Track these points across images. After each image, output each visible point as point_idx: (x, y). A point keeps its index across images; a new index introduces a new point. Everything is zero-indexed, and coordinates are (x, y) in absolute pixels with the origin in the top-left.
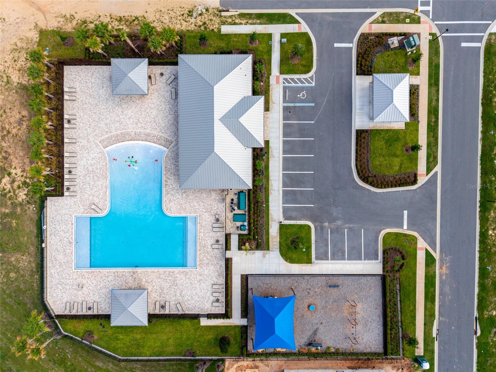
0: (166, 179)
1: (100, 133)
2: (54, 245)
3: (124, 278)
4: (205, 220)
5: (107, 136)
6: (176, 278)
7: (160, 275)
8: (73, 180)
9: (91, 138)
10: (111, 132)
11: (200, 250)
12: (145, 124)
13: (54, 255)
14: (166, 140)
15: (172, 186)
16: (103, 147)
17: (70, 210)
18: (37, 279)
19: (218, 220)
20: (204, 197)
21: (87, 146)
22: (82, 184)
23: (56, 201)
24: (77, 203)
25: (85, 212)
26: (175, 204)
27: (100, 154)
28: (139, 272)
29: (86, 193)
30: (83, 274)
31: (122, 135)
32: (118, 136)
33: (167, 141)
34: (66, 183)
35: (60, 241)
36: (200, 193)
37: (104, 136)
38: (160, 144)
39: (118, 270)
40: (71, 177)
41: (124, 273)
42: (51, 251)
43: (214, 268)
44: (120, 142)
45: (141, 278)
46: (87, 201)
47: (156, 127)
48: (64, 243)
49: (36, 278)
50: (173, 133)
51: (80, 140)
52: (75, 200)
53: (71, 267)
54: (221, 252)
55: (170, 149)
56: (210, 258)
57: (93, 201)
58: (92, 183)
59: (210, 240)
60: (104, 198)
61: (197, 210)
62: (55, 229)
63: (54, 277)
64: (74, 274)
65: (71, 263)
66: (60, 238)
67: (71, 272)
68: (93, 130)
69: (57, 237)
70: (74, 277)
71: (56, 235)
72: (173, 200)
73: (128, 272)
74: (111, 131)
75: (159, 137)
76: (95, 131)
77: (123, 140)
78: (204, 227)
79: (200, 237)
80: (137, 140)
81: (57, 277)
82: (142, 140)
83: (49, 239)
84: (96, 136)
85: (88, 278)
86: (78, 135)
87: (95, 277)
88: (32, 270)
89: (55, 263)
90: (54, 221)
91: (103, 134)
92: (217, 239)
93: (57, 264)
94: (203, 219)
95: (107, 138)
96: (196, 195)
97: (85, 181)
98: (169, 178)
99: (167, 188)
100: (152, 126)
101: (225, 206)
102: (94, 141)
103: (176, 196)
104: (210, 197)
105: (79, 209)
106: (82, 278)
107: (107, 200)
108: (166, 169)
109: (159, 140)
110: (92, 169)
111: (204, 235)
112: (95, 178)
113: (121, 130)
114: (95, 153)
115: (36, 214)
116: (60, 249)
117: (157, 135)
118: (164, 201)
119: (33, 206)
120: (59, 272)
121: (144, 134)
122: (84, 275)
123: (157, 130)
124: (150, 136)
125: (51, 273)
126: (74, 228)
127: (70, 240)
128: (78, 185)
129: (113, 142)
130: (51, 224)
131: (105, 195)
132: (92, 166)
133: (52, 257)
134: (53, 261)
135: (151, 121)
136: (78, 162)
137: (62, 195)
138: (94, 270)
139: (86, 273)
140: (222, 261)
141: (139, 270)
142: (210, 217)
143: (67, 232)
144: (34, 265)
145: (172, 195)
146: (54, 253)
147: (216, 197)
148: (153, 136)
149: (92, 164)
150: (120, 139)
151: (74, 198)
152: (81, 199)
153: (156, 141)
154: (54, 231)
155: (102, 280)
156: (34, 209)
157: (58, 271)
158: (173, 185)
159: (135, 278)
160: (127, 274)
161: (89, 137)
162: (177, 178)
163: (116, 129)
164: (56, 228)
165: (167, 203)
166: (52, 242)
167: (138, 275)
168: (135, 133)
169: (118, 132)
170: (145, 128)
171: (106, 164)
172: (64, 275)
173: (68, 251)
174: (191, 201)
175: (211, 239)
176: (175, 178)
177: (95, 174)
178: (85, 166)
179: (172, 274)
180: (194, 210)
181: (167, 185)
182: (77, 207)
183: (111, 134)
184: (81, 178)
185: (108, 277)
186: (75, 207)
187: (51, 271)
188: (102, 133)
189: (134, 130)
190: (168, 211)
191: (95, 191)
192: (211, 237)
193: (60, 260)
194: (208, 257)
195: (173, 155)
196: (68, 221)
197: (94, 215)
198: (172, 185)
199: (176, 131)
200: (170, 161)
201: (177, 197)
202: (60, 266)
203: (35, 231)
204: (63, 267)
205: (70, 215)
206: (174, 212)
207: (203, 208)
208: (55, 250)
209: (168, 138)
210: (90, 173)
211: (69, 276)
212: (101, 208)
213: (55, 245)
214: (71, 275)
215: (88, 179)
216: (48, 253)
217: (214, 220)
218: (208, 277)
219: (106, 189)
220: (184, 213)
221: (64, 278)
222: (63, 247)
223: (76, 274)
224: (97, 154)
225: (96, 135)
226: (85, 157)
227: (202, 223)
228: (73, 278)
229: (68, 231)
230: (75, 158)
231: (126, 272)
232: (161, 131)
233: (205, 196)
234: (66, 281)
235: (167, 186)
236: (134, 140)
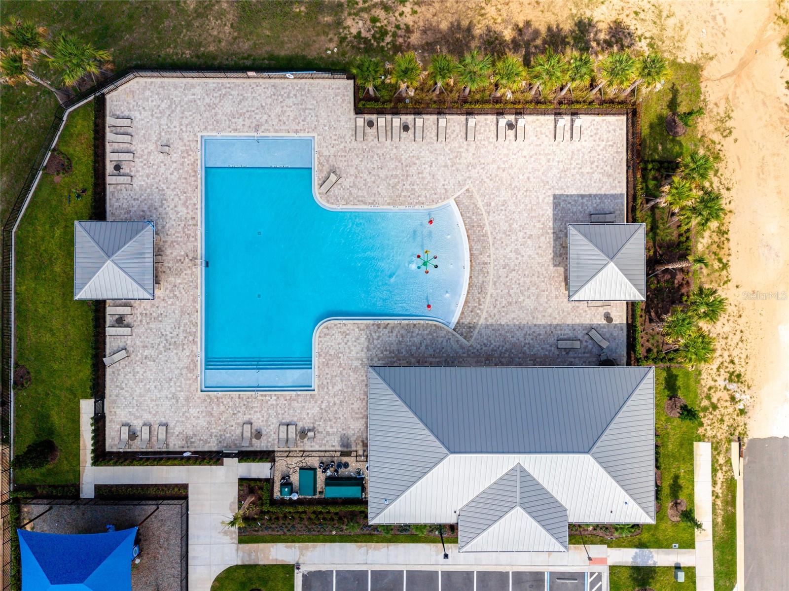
0: (390, 326)
1: (487, 191)
2: (252, 93)
3: (182, 239)
4: (304, 407)
5: (480, 204)
6: (181, 349)
7: (188, 314)
8: (389, 133)
9: (476, 171)
10: (489, 213)
11: (239, 398)
12: (504, 284)
13: (233, 93)
14: (471, 325)
15: (375, 337)
16: (458, 197)
17: (327, 128)
18: (182, 56)
19: (303, 433)
20: (353, 404)
21: (460, 164)
22: (380, 152)
23: (347, 98)
24: (342, 142)
25: (322, 159)
26: (339, 344)
27: (443, 191)
28: (194, 270)
29: (361, 161)
30: (191, 153)
31: (483, 236)
32: (478, 229)
33: (470, 327)
34: (382, 121)
35: (262, 106)
36: (362, 397)
37: (479, 200)
38: (462, 313)
39: (199, 226)
40: (396, 130)
41: (193, 239)
42: (240, 88)
43: (202, 428)
44: (467, 232)
45: (183, 274)
46: (346, 163)
47: (498, 306)
48: (257, 114)
49: (183, 53)
50: (486, 342)
51: (472, 150)
52: (347, 137)
53: (206, 128)
54: (236, 442)
55: (453, 335)
56: (223, 419)
57: (345, 175)
58: (382, 173)
59: (262, 419)
60: (352, 199)
61: (326, 390)
62: (285, 95)
63: (187, 92)
64: (191, 134)
65: (215, 129)
66: (269, 106)
67: (197, 129)
68: (493, 175)
69: (269, 101)
70: (185, 135)
71: (273, 97)
72: (348, 341)
73: (194, 246)
74: (491, 213)
75: (478, 311)
76: (491, 180)
77: (471, 238)
78: (290, 405)
79: (268, 398)
80: (471, 266)
81: (186, 99)
82: (471, 277)
83: (264, 83)
84: (480, 182)
85: (182, 164)
86: (484, 145)
87: (186, 178)
88: (200, 44)
89: (215, 95)
90: (303, 93)
91: (485, 196)
92: (264, 432)
93: (213, 99)
94: (305, 402)
95: (476, 206)
96: (357, 389)
97: (387, 159)
98: (392, 332)
99: (372, 327)
100: (502, 298)
101: (333, 449)
102: (470, 178)
103: (355, 346)
104: (352, 417)
105: (330, 147)
106: (182, 152)
107: (347, 204)
108: (412, 326)
109: (472, 312)
110: (411, 173)
111: (272, 405)
112: (393, 180)
113: (492, 233)
114: (445, 180)
115: (318, 54)
116: (245, 106)
117: (481, 307)
118: (344, 322)
119: (336, 50)
120: (197, 104)
121: (483, 282)
122: (190, 155)
123: (492, 309)
124: (479, 293)
125: (193, 86)
126: (287, 134)
127: (263, 128)
128: (378, 145)
129: (469, 217)
130: (297, 88)
131: (358, 201)
132: (419, 173)
133: (228, 90)
134: (219, 90)
135: (511, 295)
136: (427, 145)
137: (358, 111)
138: (199, 176)
139: (192, 160)
140: (217, 444)
141: (199, 271)
142: (309, 418)
143: (280, 120)
144: (212, 48)
145: (358, 339)
146: (237, 92)
147: (353, 429)
148: (479, 301)
149: (422, 173)
150: (474, 232)
151: (352, 135)
152: (350, 149)
153: (469, 305)
154: (282, 93)
155: (179, 193)
156: (329, 52)
157: (198, 101)
158: (378, 339)
159: (182, 263)
160: (190, 246)
161: (478, 168)
162: (392, 348)
163: (494, 224)
164: (288, 97)
165: (340, 327)
166: (260, 90)
167: (189, 267)
168: (486, 263)
169: (488, 228)
170: (497, 284)
171: (423, 204)
172: (191, 113)
173: (240, 121)
174: (344, 376)
175: (263, 421)
176: (392, 344)
177: (403, 180)
178: (418, 159)
179: (191, 338)
180: (325, 383)
181: (379, 328)
182: (334, 142)
183: (484, 213)
184: (392, 150)
185: (185, 204)
186: (334, 138)
187: (198, 87)
188: (488, 194)
189: (492, 261)
190: (325, 331)
191: (365, 180)
192: (267, 421)
193: (222, 106)
194: (225, 415)
195: (440, 340)
196: (302, 123)
197: (316, 178)
198: (379, 337)
199: (491, 348)
200: (428, 334)
201: (352, 348)
202: (209, 106)
203: (283, 53)
204: (207, 113)
205: (316, 128)
206: (321, 341)
207: (329, 402)
208: (242, 95)
209: (477, 331)
210: (403, 170)
211: (187, 125)
212: (331, 193)
213: (254, 95)
214: (188, 129)
215: (392, 165)
216: (235, 80)
217: (304, 428)
218: (183, 414)
219: (370, 203)
220: (319, 362)
221: (183, 113)
222: (248, 111)
223: (191, 139)
224: (443, 185)
225: (482, 182)
226: (437, 159)
227: (298, 402)
228: (183, 132)
229: (282, 123)
230: (435, 138)
231: (195, 244)
232: (491, 316)
233: (354, 406)
234: (178, 118)
235: (376, 328)
236: (471, 261)
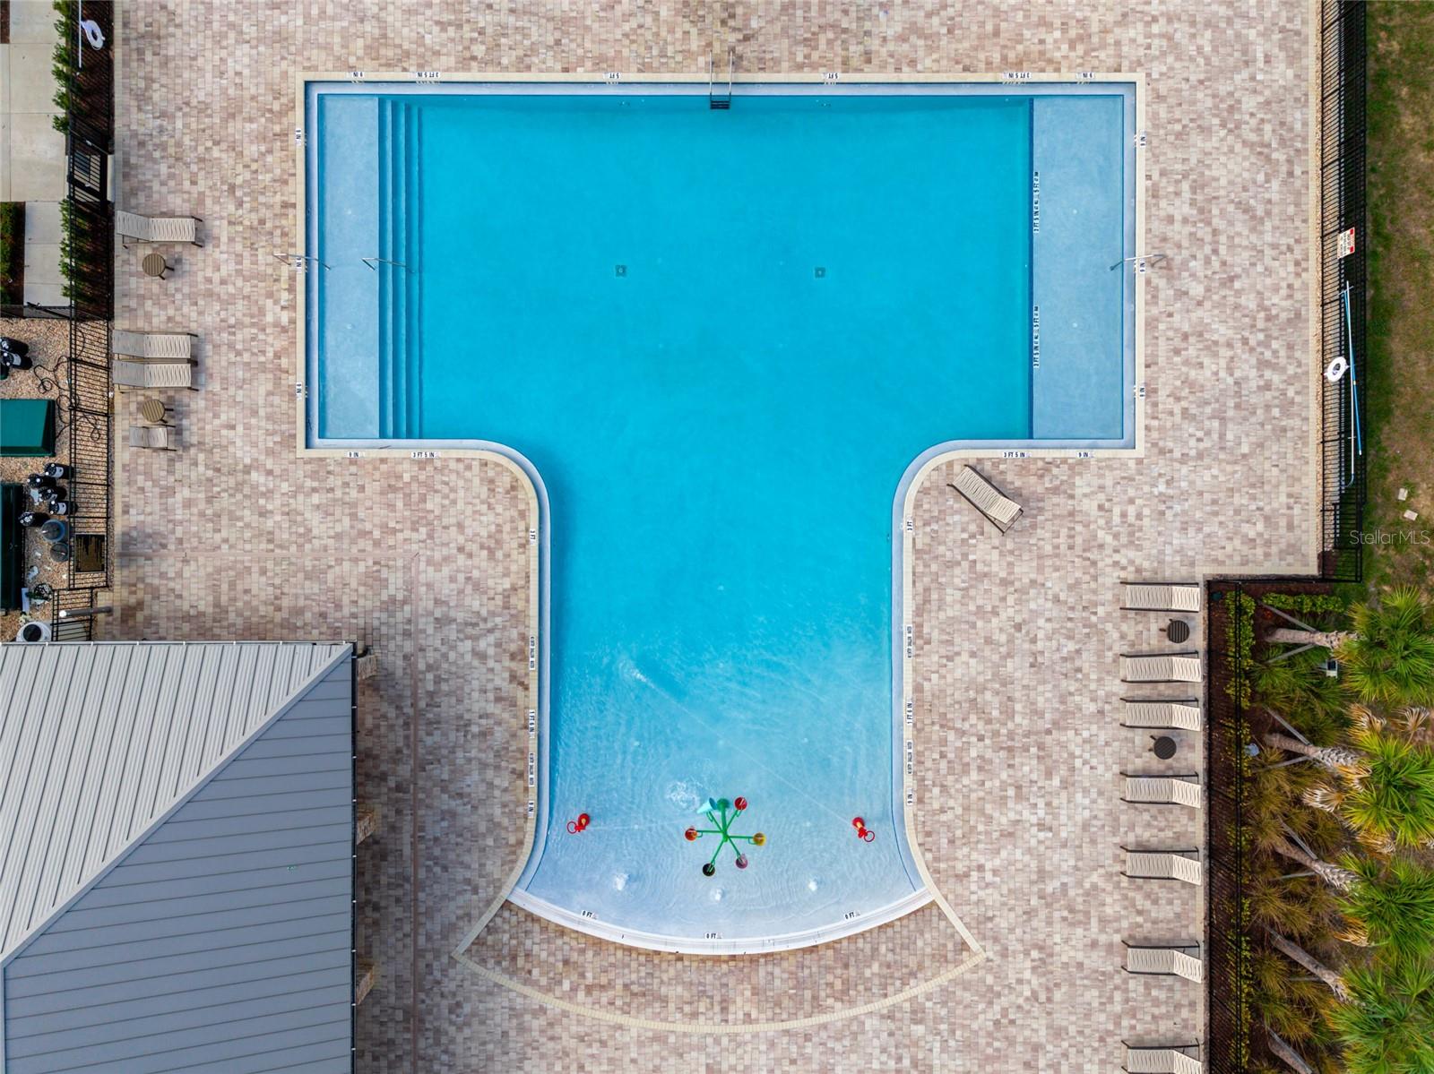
0: (520, 693)
1: (959, 1011)
2: (1274, 246)
3: (799, 21)
4: (255, 413)
5: (918, 989)
6: (446, 17)
7: (558, 42)
8: (1146, 691)
9: (1027, 975)
10: (890, 1017)
11: (285, 205)
13: (1275, 185)
14: (521, 962)
15: (482, 644)
16: (942, 916)
17: (1162, 488)
18: (1384, 28)
19: (169, 412)
20: (263, 572)
21: (1049, 923)
22: (1087, 661)
23: (1259, 551)
24: (1116, 536)
25: (1061, 473)
26: (460, 526)
27: (960, 867)
28: (701, 60)
29: (1056, 600)
30: (1080, 49)
31: (815, 998)
32: (838, 985)
33: (514, 958)
34: (1191, 671)
35: (1232, 279)
36: (285, 602)
37: (932, 986)
38: (562, 931)
39: (842, 77)
40: (1155, 715)
41: (800, 58)
42: (1291, 210)
43: (188, 85)
44: (828, 946)
45: (687, 26)
46: (1048, 549)
47: (584, 1050)
48: (1208, 261)
49: (1391, 32)
50: (467, 1009)
51: (1096, 960)
52: (1132, 554)
53: (1159, 98)
54: (142, 198)
55: (489, 903)
56: (216, 153)
57: (1010, 545)
58: (1016, 668)
59: (216, 277)
60: (934, 567)
61: (309, 483)
62: (1268, 355)
63: (1277, 37)
64: (1141, 52)
65: (1156, 126)
66: (1231, 300)
67: (1157, 69)
68: (1012, 1030)
69: (1250, 302)
70: (1135, 31)
71: (1262, 315)
72: (470, 556)
73: (777, 62)
74: (891, 1025)
75: (566, 985)
76: (997, 1023)
77: (808, 959)
78: (263, 368)
79: (285, 296)
80: (717, 960)
81: (1252, 34)
82: (680, 958)
83: (1305, 286)
84: (990, 989)
85: (1044, 23)
86: (1111, 1000)
87: (996, 33)
88: (1418, 85)
89: (1268, 128)
90: (1276, 412)
91: (944, 1004)
92: (171, 285)
93: (1253, 122)
94: (269, 418)
95: (913, 974)
96: (313, 588)
97: (1064, 683)
98: (498, 700)
99: (514, 634)
100: (611, 1061)
101: (118, 509)
102: (1004, 954)
103: (452, 579)
104: (219, 571)
105: (1102, 497)
106: (1082, 22)
107: (918, 552)
108: (519, 766)
109: (566, 962)
110: (1017, 761)
111: (262, 312)
112: (996, 701)
113: (825, 1027)
114: (995, 872)
115: (1395, 459)
116: (1231, 223)
117: (581, 995)
118: (534, 543)
119: (1410, 515)
120: (1236, 70)
121: (664, 1000)
122: (1072, 47)
123: (574, 1029)
124: (626, 986)
125: (1294, 58)
126: (1140, 360)
127: (1162, 283)
128: (1110, 654)
129: (875, 950)
130: (1291, 393)
131: (927, 590)
132: (1019, 788)
133: (1284, 169)
134: (1282, 142)
136: (1110, 813)
137: (1216, 590)
138: (1004, 77)
139: (1057, 55)
140: (134, 135)
141: (696, 76)
142: (216, 432)
143: (1185, 337)
144: (1408, 121)
145: (477, 587)
146: (1275, 197)
147: (180, 574)
148: (603, 988)
149: (1019, 797)
150: (829, 969)
151: (1138, 571)
152: (1094, 563)
153: (590, 954)
154: (1275, 345)
155: (951, 11)
156: (1403, 494)
157: (1245, 74)
158: (475, 653)
159: (724, 22)
160: (780, 48)
161: (1035, 982)
162: (445, 701)
163: (854, 1035)
164: (1263, 364)
165: (514, 529)
166: (1285, 271)
167: (709, 45)
168: (724, 1010)
169: (839, 1014)
170: (656, 1047)
171: (920, 801)
172: (1207, 49)
173: (1182, 209)
174: (353, 542)
175: (209, 280)
176: (460, 701)
177: (996, 734)
178: (1065, 784)
179: (479, 50)
180: (331, 481)
181: (513, 657)
182: (1117, 511)
183: (889, 1001)
184: (1093, 700)
185: (914, 29)
186: (1131, 510)
187: (1290, 73)
188: (951, 1012)
189: (730, 1029)
190: (506, 481)
191: (995, 613)
192: (210, 294)
193: (1231, 150)
194: (227, 159)
195: (472, 859)
196: (1177, 410)
197: (1000, 454)
198: (482, 657)
199: (446, 1025)
200: (490, 819)
201: (446, 571)
202: (1231, 109)
203: (1397, 346)
204: (1209, 102)
205: (1162, 452)
206: (469, 468)
207: (268, 494)
208: (1268, 213)
209: (504, 980)
210: (1027, 735)
211: (1170, 38)
212: (951, 501)
213: (1268, 252)
214: (1156, 42)
215: (1045, 698)
216: (1314, 192)
217: (186, 415)
218: (232, 26)
219: (919, 626)
220: (400, 461)
221: (1208, 24)
222: (1215, 232)
223: (1125, 49)
224: (981, 868)
225: (991, 996)
226: (1064, 845)
227: (270, 394)
228: (1148, 24)
229: (1178, 342)
230: (1131, 839)
231: (785, 65)
232: (551, 1025)
233: (255, 576)
234: (1192, 9)
235: (513, 647)
236: (733, 958)
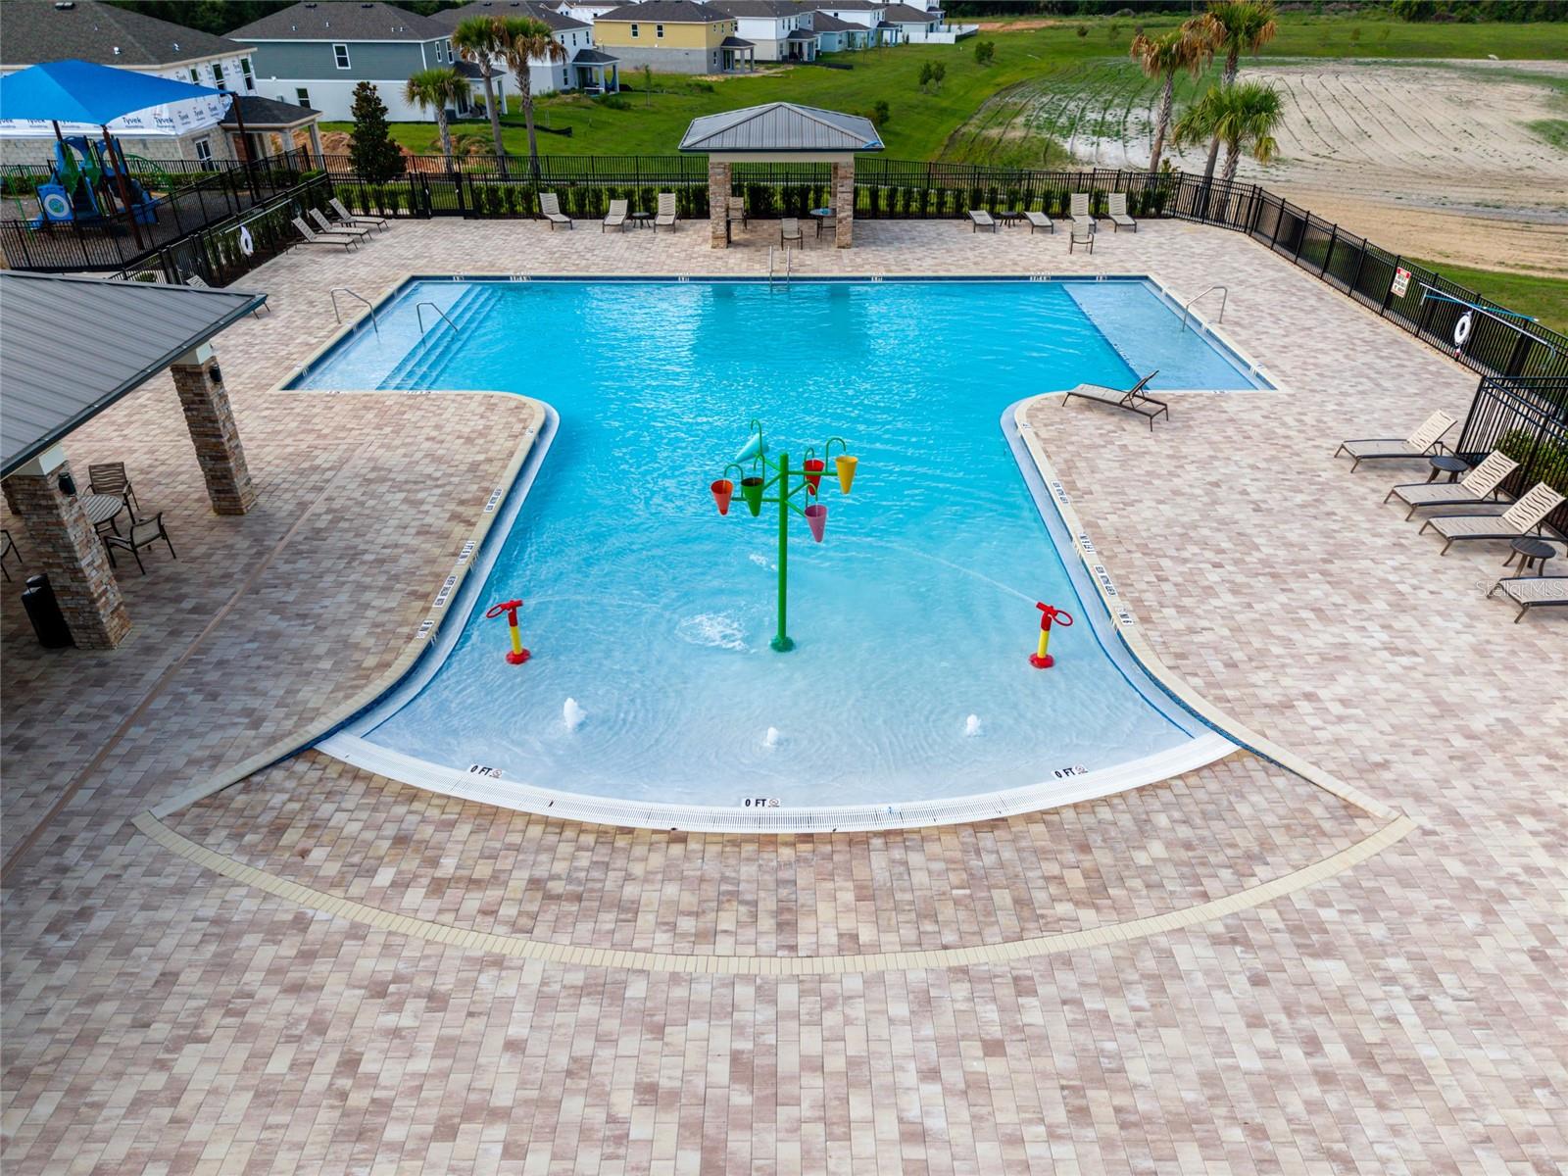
0: (457, 530)
1: (1419, 931)
5: (1283, 885)
12: (578, 1068)
14: (290, 839)
15: (421, 496)
16: (1277, 768)
17: (1333, 407)
21: (1521, 774)
24: (1301, 431)
25: (1200, 401)
31: (1023, 904)
32: (1075, 879)
33: (278, 830)
37: (1315, 880)
38: (413, 796)
44: (1030, 819)
46: (1218, 439)
47: (374, 1020)
50: (98, 923)
57: (1165, 437)
58: (1234, 512)
60: (1071, 448)
61: (266, 406)
72: (441, 442)
75: (385, 877)
76: (1539, 958)
77: (987, 840)
80: (768, 842)
82: (678, 837)
84: (1469, 885)
91: (1368, 914)
95: (1256, 859)
98: (422, 534)
99: (474, 489)
102: (1456, 821)
103: (407, 456)
105: (1262, 412)
109: (399, 842)
110: (1295, 586)
113: (1066, 961)
117: (414, 896)
121: (630, 910)
123: (366, 967)
126: (1246, 357)
129: (1146, 825)
131: (1069, 461)
135: (446, 1131)
143: (1285, 347)
145: (438, 459)
148: (474, 883)
149: (1325, 620)
150: (1041, 854)
152: (1287, 447)
153: (463, 830)
158: (407, 501)
162: (336, 535)
163: (1156, 983)
165: (508, 428)
168: (786, 928)
169: (1096, 936)
170: (588, 1009)
171: (1146, 620)
176: (359, 536)
177: (1239, 561)
180: (295, 404)
181: (462, 504)
182: (1288, 418)
186: (1307, 418)
188: (1400, 934)
196: (1310, 374)
198: (415, 504)
201: (401, 451)
206: (469, 398)
209: (230, 866)
210: (1292, 563)
212: (1074, 414)
219: (1070, 483)
220: (388, 395)
225: (1481, 899)
229: (1279, 349)
232: (307, 956)
235: (466, 496)
236: (808, 838)
